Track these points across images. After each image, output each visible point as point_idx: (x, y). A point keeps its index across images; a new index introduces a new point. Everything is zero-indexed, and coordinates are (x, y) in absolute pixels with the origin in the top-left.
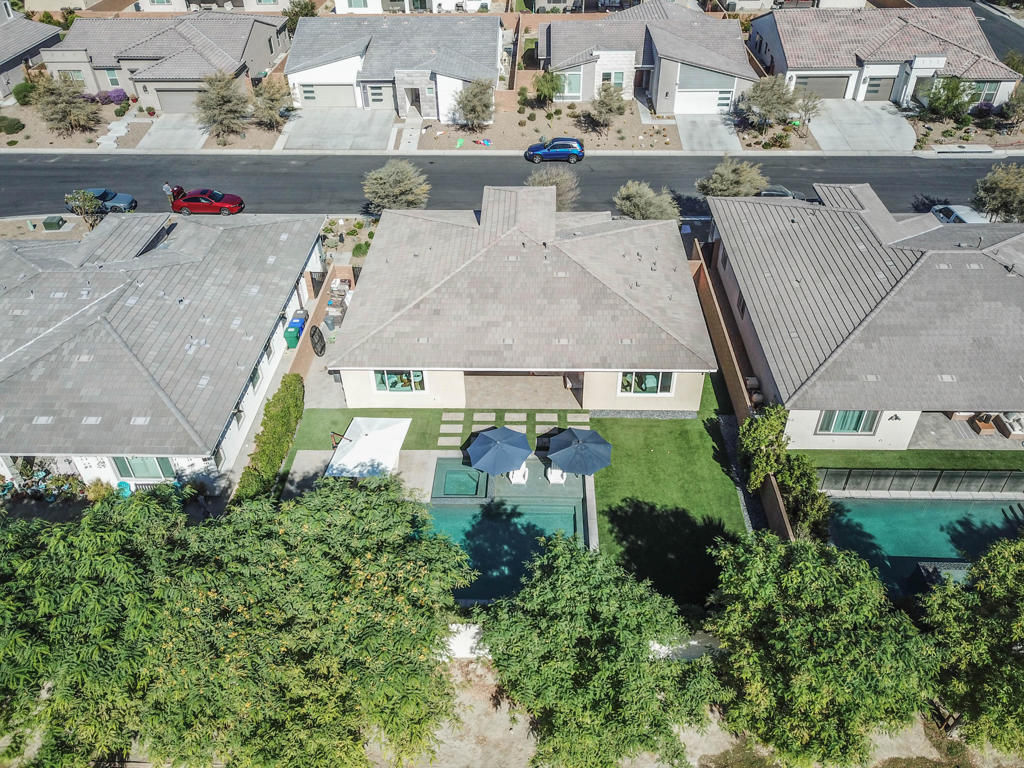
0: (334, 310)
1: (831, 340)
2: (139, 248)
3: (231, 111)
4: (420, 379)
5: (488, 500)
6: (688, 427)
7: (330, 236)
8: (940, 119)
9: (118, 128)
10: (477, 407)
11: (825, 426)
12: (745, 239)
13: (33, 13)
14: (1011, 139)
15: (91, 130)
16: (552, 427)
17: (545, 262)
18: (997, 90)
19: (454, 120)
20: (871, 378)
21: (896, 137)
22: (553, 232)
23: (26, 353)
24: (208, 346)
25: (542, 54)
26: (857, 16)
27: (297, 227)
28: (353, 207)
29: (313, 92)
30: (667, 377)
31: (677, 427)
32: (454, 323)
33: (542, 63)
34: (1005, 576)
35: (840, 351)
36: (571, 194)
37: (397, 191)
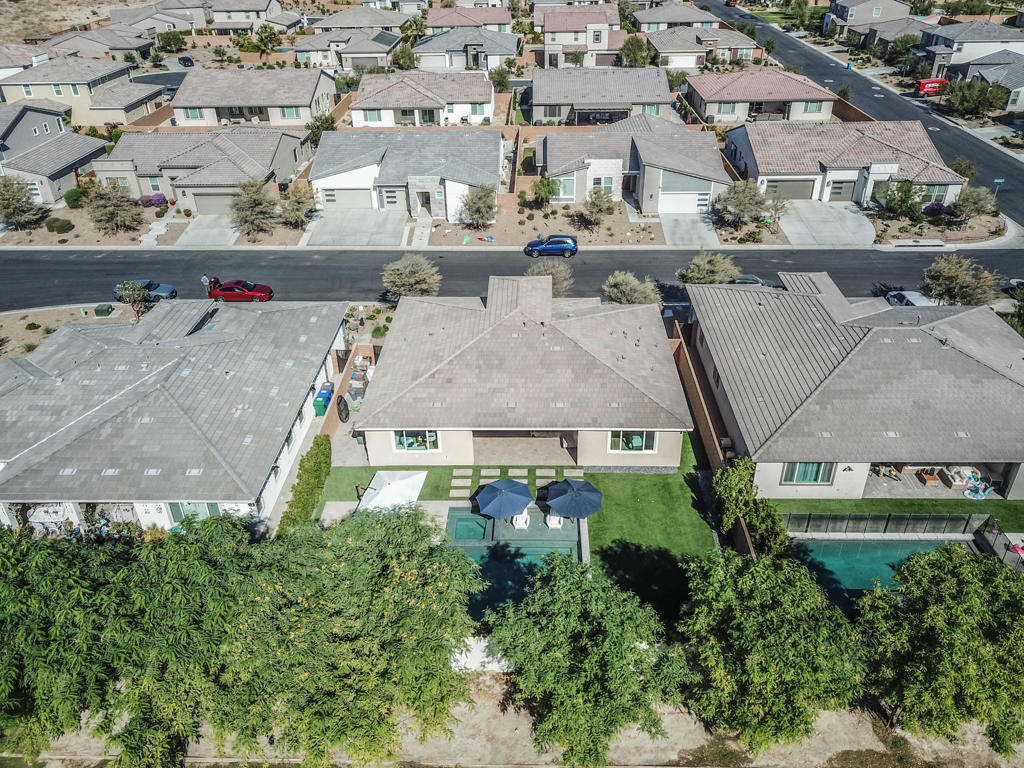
0: (357, 382)
1: (792, 404)
2: (189, 328)
3: (261, 213)
4: (434, 438)
5: (494, 542)
6: (670, 480)
7: (351, 320)
8: (896, 218)
9: (158, 227)
10: (484, 464)
11: (789, 478)
12: (719, 320)
13: (80, 127)
14: (960, 234)
15: (135, 229)
16: (550, 481)
17: (543, 338)
18: (945, 191)
19: (461, 220)
20: (826, 434)
21: (857, 233)
22: (549, 314)
23: (94, 417)
24: (250, 410)
25: (540, 164)
26: (820, 128)
27: (325, 311)
28: (371, 295)
29: (333, 195)
30: (650, 436)
31: (660, 481)
32: (465, 390)
33: (539, 169)
34: (920, 580)
35: (798, 412)
36: (565, 283)
37: (412, 280)
